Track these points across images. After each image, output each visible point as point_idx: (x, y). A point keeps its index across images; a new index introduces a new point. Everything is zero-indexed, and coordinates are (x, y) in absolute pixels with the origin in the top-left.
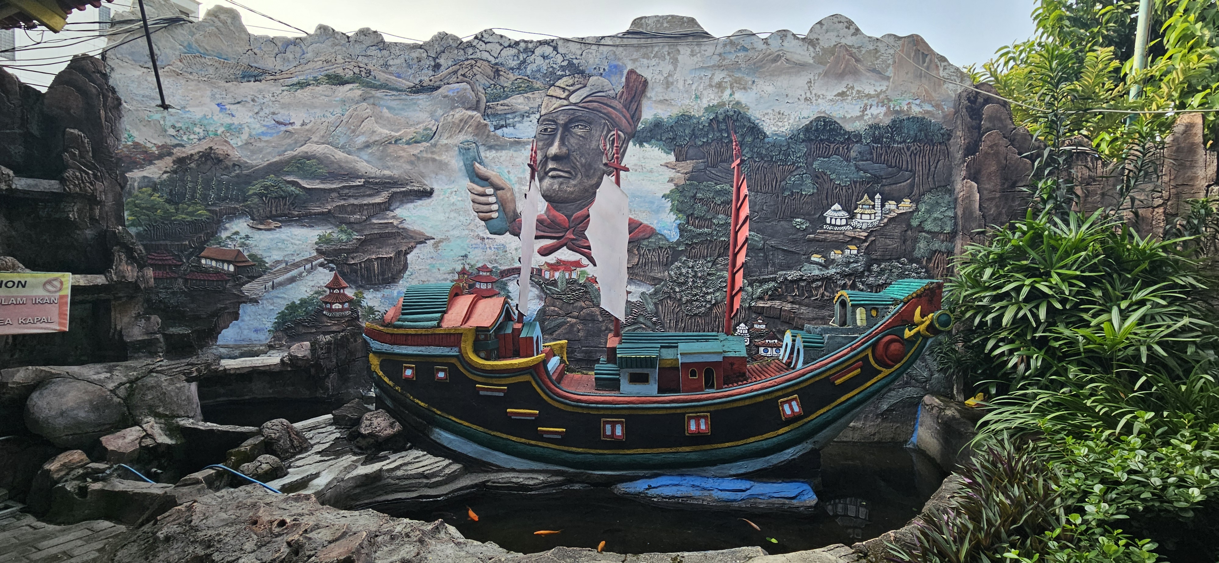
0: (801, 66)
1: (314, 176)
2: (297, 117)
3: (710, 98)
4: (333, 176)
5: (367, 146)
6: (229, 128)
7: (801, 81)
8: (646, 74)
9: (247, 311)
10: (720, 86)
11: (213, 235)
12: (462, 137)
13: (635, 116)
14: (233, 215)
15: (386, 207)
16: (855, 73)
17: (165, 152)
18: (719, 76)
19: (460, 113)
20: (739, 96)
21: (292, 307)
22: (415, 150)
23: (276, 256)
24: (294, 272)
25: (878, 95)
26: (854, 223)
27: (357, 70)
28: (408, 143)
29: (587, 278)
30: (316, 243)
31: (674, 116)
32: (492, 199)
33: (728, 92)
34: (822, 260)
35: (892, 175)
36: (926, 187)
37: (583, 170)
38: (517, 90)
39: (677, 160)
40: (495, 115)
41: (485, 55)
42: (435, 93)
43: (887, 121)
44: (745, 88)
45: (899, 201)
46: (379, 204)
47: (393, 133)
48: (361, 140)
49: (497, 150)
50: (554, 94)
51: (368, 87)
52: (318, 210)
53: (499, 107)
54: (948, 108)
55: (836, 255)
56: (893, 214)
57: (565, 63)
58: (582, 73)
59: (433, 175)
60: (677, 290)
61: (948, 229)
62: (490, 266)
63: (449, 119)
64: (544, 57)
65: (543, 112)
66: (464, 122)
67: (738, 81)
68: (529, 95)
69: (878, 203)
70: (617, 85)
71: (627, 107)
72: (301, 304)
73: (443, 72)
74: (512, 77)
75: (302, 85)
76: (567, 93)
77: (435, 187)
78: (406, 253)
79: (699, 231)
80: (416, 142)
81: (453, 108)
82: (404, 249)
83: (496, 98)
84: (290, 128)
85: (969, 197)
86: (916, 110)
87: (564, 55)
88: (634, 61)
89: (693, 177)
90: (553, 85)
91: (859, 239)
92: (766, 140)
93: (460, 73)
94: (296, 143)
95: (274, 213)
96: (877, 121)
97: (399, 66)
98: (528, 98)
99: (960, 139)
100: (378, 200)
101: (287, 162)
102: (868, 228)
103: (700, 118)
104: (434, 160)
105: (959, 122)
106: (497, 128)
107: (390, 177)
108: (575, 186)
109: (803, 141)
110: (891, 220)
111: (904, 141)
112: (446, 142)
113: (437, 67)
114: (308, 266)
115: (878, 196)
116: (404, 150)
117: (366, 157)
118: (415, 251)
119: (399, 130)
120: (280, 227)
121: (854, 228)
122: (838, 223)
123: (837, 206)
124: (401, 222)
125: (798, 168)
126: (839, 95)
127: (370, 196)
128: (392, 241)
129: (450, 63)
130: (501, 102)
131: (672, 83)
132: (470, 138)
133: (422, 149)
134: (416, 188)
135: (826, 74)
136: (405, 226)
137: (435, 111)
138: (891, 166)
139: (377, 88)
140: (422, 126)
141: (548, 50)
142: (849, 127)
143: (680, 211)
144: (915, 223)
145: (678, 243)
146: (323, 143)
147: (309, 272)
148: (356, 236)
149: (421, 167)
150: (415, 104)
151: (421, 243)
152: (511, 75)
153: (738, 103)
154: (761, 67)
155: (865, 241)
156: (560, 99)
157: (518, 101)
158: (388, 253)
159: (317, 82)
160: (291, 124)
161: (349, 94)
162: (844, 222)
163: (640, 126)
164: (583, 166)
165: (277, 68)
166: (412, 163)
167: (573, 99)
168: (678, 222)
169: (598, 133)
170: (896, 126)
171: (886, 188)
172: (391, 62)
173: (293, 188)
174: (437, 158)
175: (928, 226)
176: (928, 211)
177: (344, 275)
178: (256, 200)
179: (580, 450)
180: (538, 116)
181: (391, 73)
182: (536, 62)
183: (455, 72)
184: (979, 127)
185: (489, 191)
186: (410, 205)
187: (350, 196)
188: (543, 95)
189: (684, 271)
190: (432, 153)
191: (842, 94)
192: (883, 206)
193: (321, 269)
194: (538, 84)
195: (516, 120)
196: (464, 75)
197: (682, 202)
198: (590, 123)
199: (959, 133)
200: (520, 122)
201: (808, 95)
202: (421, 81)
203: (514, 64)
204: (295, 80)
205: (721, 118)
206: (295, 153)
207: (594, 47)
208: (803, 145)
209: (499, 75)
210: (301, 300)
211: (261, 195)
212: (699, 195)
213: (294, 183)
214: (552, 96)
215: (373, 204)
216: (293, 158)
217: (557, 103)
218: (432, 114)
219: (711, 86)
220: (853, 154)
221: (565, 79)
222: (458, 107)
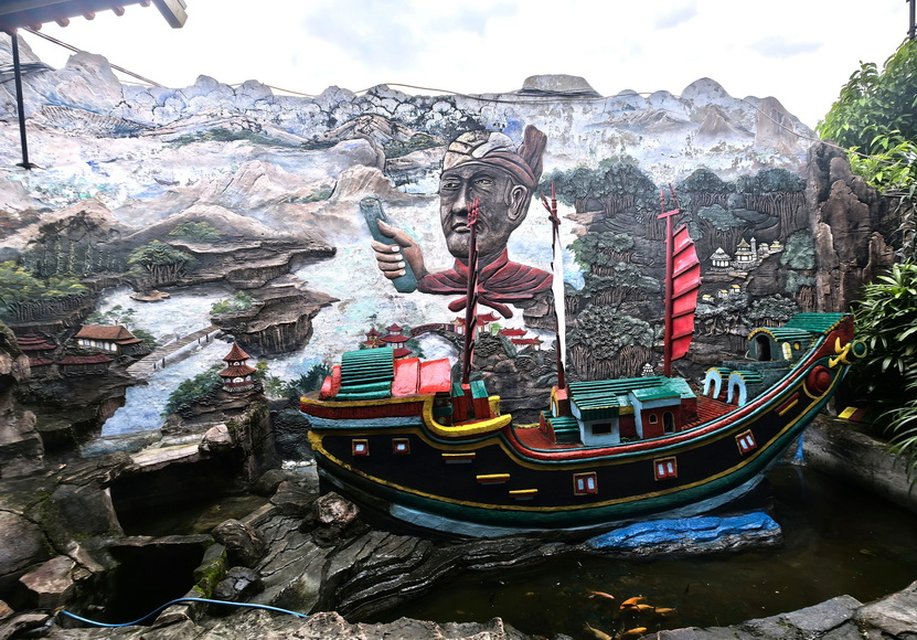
0: (679, 124)
1: (205, 240)
2: (182, 175)
3: (604, 152)
4: (227, 239)
5: (262, 205)
6: (104, 189)
7: (681, 137)
8: (544, 130)
9: (135, 396)
10: (611, 142)
11: (90, 311)
12: (362, 194)
13: (537, 171)
14: (113, 286)
15: (285, 270)
16: (725, 130)
17: (29, 218)
18: (610, 132)
19: (359, 170)
20: (630, 151)
21: (187, 386)
22: (315, 208)
23: (167, 330)
24: (187, 347)
25: (746, 150)
26: (735, 264)
27: (246, 125)
28: (306, 201)
29: (500, 331)
30: (211, 313)
31: (572, 170)
32: (399, 257)
33: (619, 147)
34: (712, 300)
35: (763, 220)
36: (791, 230)
37: (490, 224)
38: (416, 145)
39: (578, 212)
40: (396, 171)
41: (381, 111)
42: (332, 149)
43: (755, 173)
44: (634, 144)
45: (770, 244)
46: (278, 267)
47: (289, 192)
48: (254, 200)
49: (401, 206)
50: (457, 149)
51: (260, 143)
52: (212, 276)
53: (400, 163)
54: (802, 161)
55: (723, 294)
56: (767, 255)
57: (465, 119)
58: (482, 129)
59: (334, 234)
60: (587, 336)
61: (810, 266)
62: (399, 325)
63: (349, 175)
64: (443, 113)
65: (445, 168)
66: (365, 178)
67: (627, 137)
68: (430, 150)
69: (753, 246)
70: (515, 141)
71: (528, 161)
72: (197, 381)
73: (339, 128)
74: (411, 132)
75: (186, 141)
76: (469, 148)
77: (337, 245)
78: (311, 317)
79: (603, 279)
80: (315, 200)
81: (352, 165)
82: (308, 313)
83: (396, 154)
84: (173, 188)
85: (825, 238)
86: (777, 163)
87: (463, 112)
88: (532, 117)
89: (595, 227)
90: (454, 140)
91: (741, 279)
92: (656, 191)
93: (357, 128)
94: (181, 204)
95: (161, 282)
96: (747, 172)
97: (291, 121)
98: (429, 154)
99: (813, 189)
100: (277, 262)
101: (173, 226)
102: (747, 268)
103: (595, 172)
104: (335, 219)
105: (811, 173)
106: (399, 184)
107: (289, 238)
108: (483, 240)
109: (688, 191)
110: (765, 260)
111: (770, 190)
112: (346, 199)
113: (332, 122)
114: (203, 339)
115: (753, 239)
116: (301, 209)
117: (261, 217)
118: (320, 315)
119: (295, 187)
120: (169, 298)
121: (736, 269)
122: (722, 264)
123: (720, 250)
124: (303, 285)
125: (685, 216)
126: (714, 150)
127: (268, 258)
128: (294, 306)
129: (346, 119)
130: (401, 158)
131: (568, 139)
132: (371, 194)
133: (321, 207)
134: (317, 249)
135: (702, 131)
136: (308, 288)
137: (333, 168)
138: (761, 213)
139: (270, 144)
140: (319, 184)
141: (446, 107)
142: (725, 178)
143: (584, 261)
144: (784, 262)
145: (585, 291)
146: (213, 204)
147: (204, 345)
148: (255, 302)
149: (322, 226)
150: (311, 160)
151: (325, 305)
152: (409, 131)
153: (629, 157)
154: (646, 124)
155: (745, 280)
156: (463, 154)
157: (419, 157)
158: (290, 318)
159: (202, 137)
160: (176, 183)
161: (240, 151)
162: (727, 263)
163: (541, 180)
164: (489, 220)
165: (156, 122)
166: (310, 222)
167: (477, 154)
168: (583, 271)
169: (503, 187)
170: (762, 178)
171: (760, 232)
172: (282, 117)
173: (181, 254)
174: (338, 216)
175: (795, 264)
176: (794, 251)
177: (244, 346)
178: (139, 269)
179: (553, 509)
180: (440, 171)
181: (283, 129)
182: (435, 118)
183: (352, 128)
184: (828, 177)
185: (396, 248)
186: (312, 267)
187: (246, 260)
188: (444, 150)
189: (592, 317)
190: (332, 210)
191: (716, 149)
192: (757, 248)
193: (217, 341)
194: (438, 140)
195: (418, 175)
196: (361, 131)
197: (585, 252)
198: (494, 178)
199: (813, 183)
200: (422, 178)
201: (688, 150)
202: (315, 137)
203: (411, 119)
204: (177, 136)
205: (615, 171)
206: (181, 215)
207: (491, 104)
208: (688, 195)
209: (397, 131)
210: (197, 377)
211: (144, 264)
212: (601, 245)
213: (181, 248)
214: (454, 152)
215: (272, 268)
216: (180, 220)
217: (460, 158)
218: (330, 172)
219: (603, 142)
220: (730, 202)
221: (465, 135)
222: (357, 163)
